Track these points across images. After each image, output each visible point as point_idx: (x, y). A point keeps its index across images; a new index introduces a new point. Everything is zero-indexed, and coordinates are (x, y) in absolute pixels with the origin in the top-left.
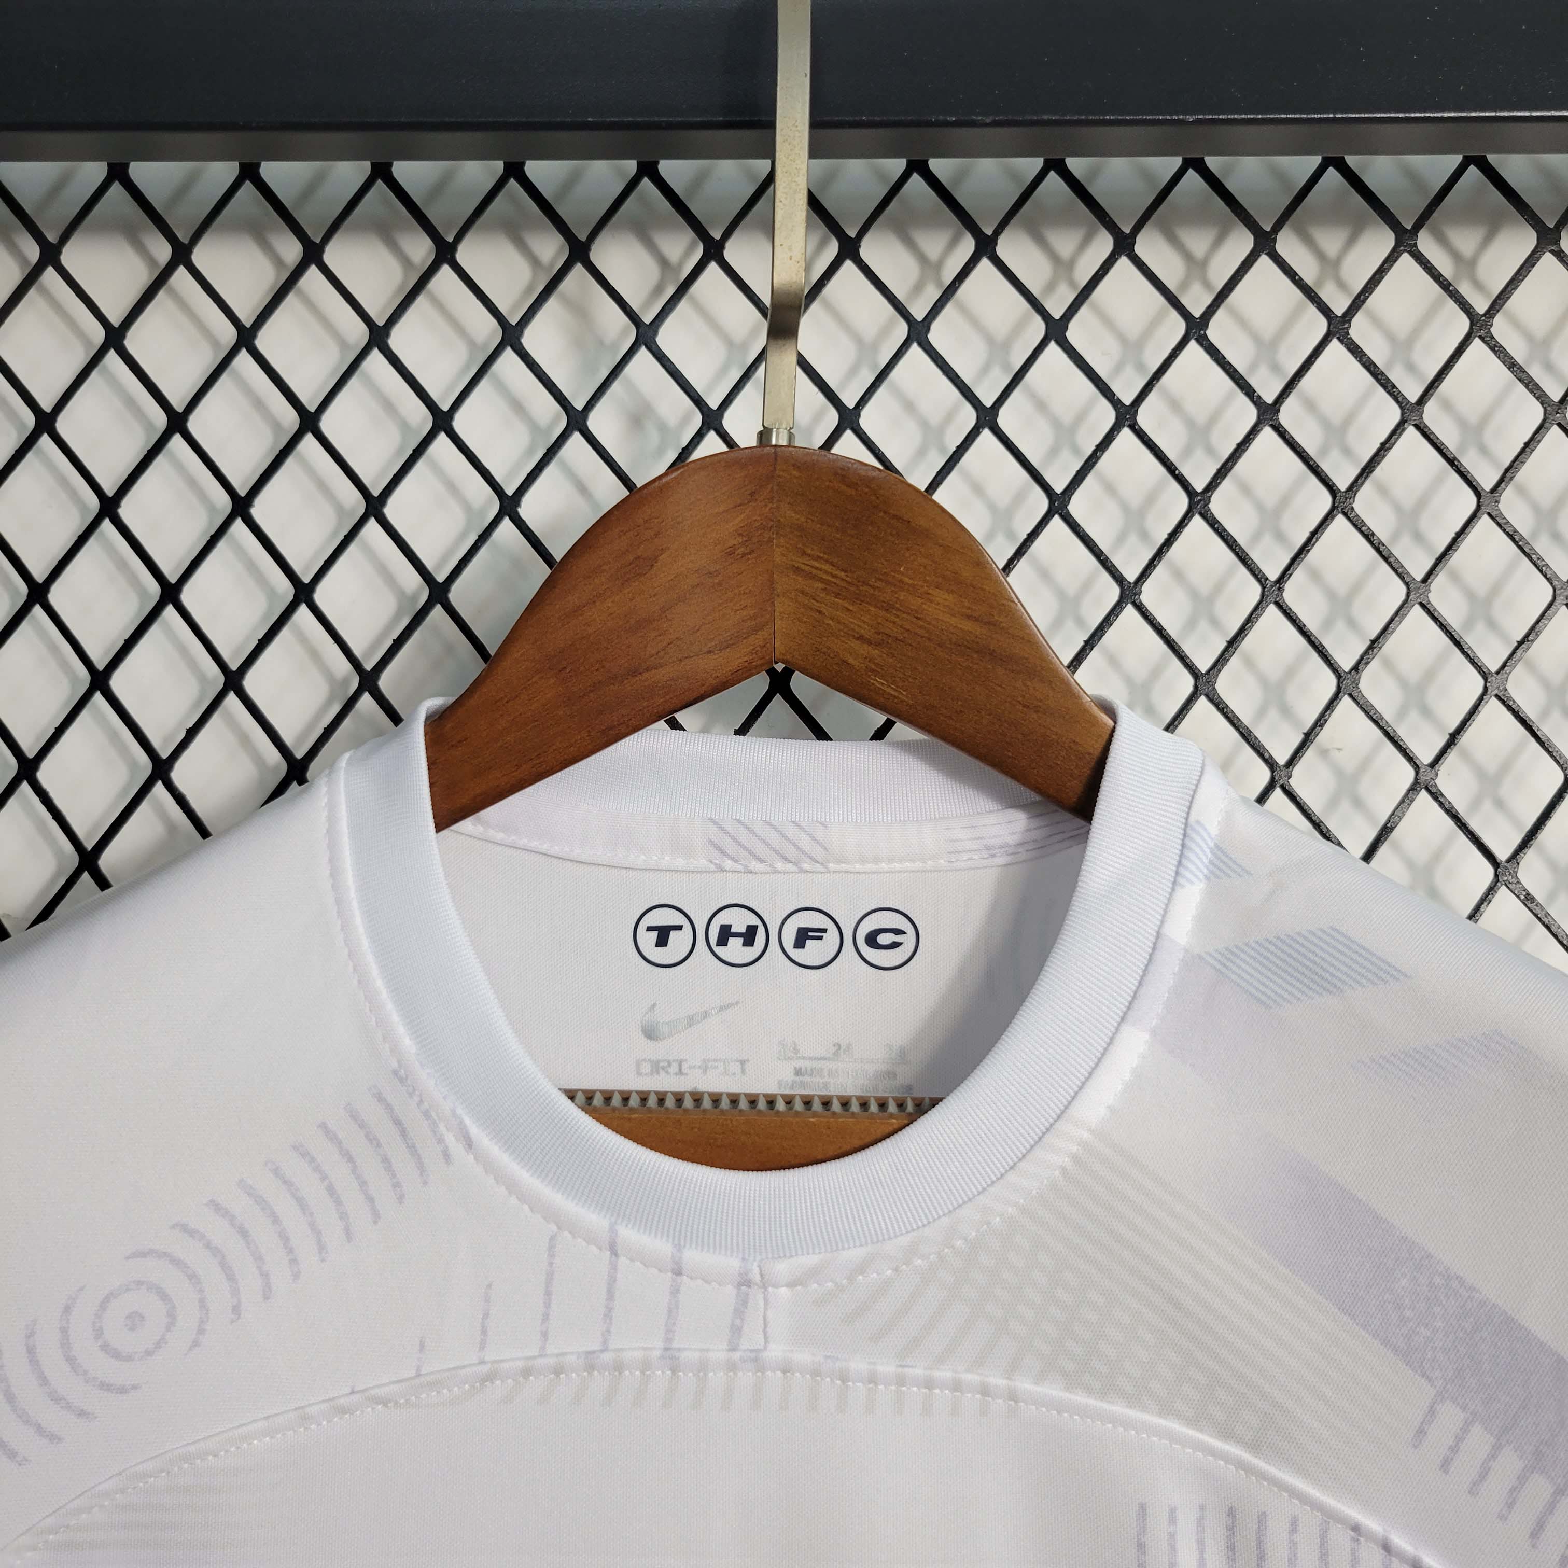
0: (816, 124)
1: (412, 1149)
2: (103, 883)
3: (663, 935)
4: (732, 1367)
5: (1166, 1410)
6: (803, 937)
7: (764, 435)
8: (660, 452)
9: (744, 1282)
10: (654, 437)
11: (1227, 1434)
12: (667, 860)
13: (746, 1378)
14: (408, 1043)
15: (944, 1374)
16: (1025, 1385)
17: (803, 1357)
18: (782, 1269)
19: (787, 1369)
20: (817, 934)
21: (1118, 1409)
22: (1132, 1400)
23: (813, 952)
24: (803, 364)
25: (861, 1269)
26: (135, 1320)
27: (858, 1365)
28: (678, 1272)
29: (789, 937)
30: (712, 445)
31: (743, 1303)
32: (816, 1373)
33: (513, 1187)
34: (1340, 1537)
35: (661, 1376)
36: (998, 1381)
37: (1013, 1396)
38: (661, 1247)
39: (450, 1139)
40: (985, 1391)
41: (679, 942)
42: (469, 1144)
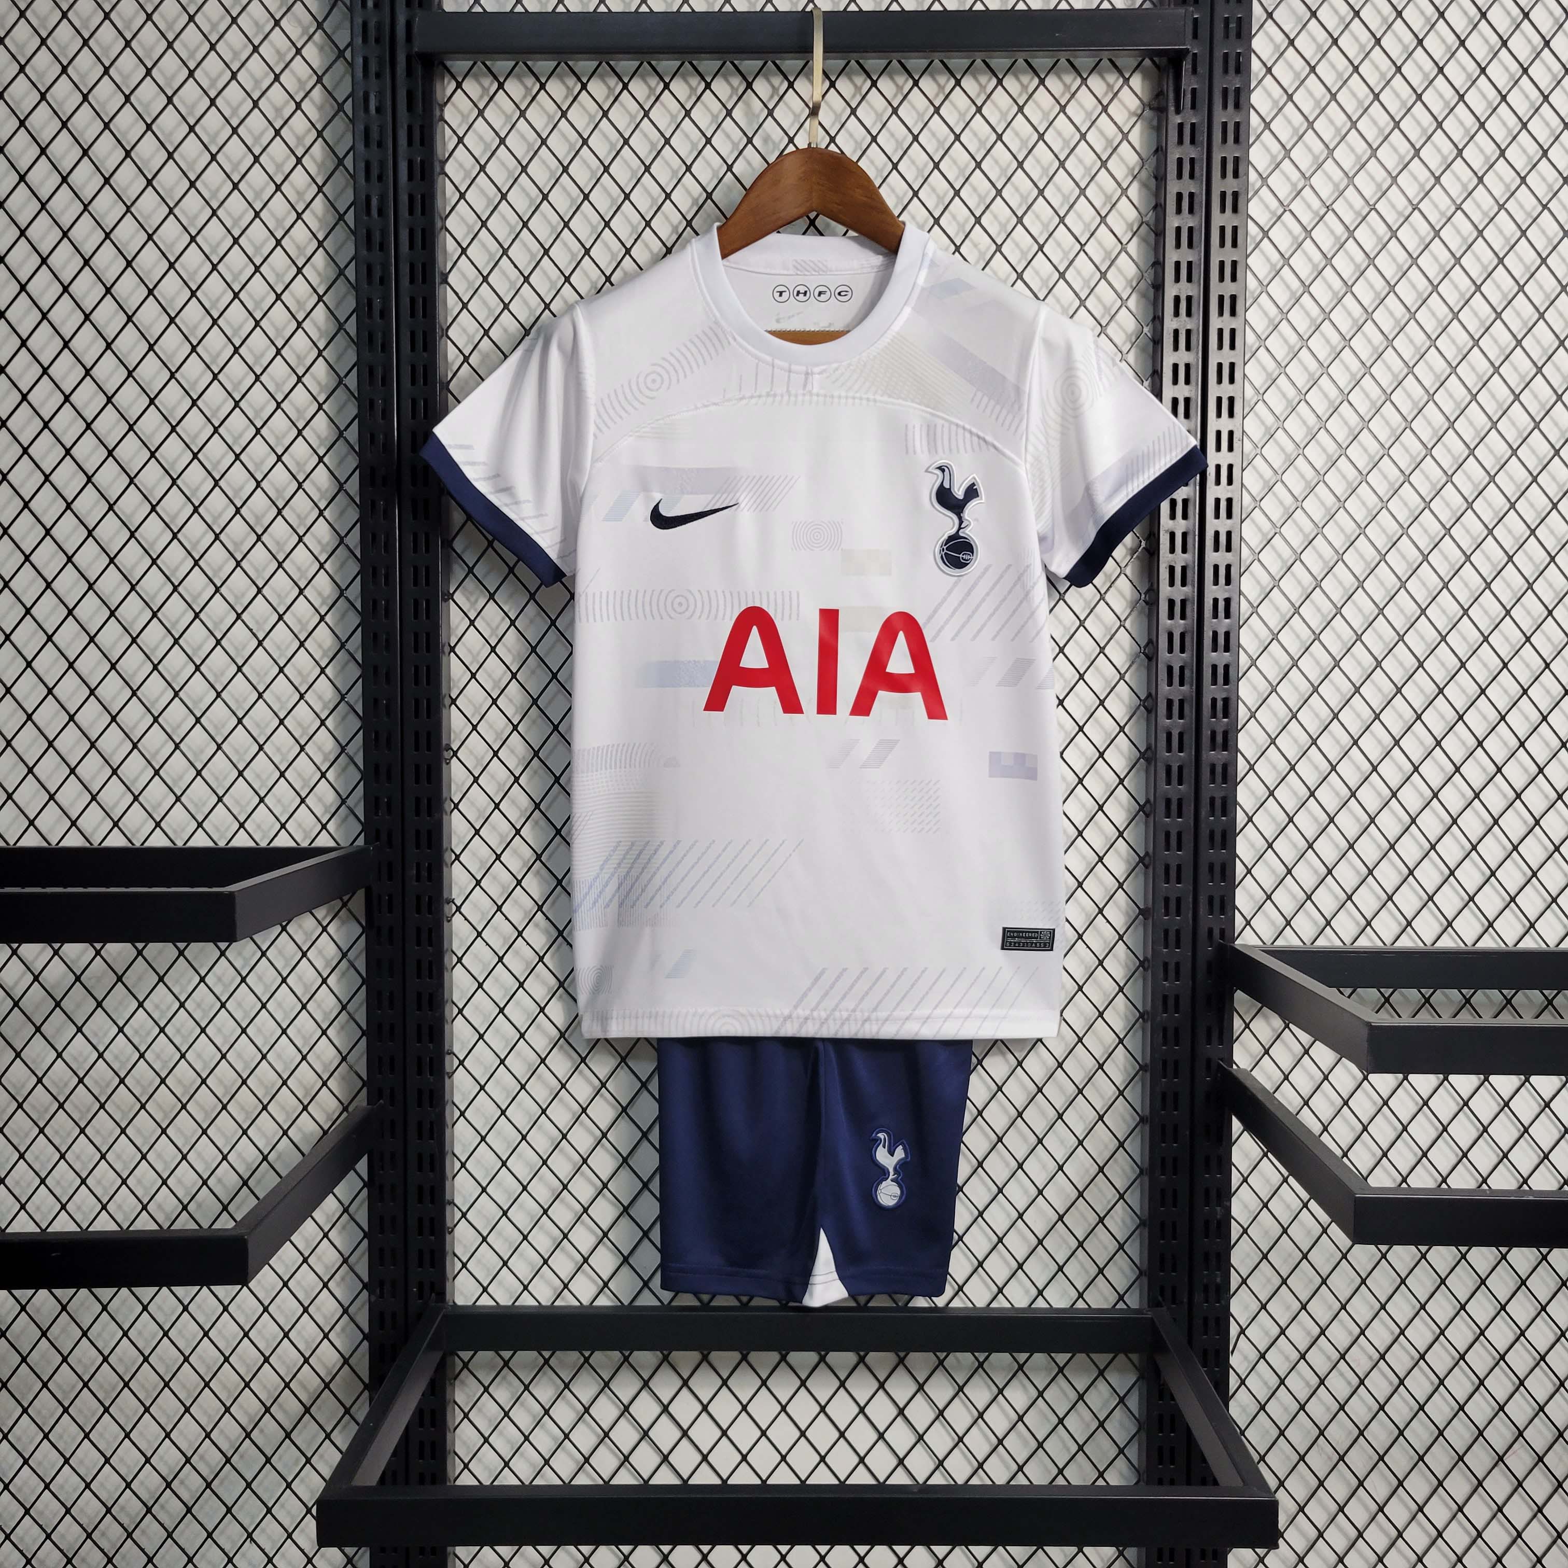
0: (825, 51)
1: (720, 341)
2: (612, 285)
3: (781, 293)
4: (804, 395)
5: (913, 401)
6: (820, 293)
7: (810, 144)
8: (773, 151)
9: (807, 374)
10: (771, 145)
11: (928, 406)
12: (782, 272)
13: (807, 398)
14: (718, 314)
15: (858, 395)
16: (878, 397)
17: (822, 392)
18: (816, 370)
19: (818, 395)
20: (824, 292)
21: (900, 401)
22: (904, 399)
23: (823, 297)
24: (820, 124)
25: (837, 369)
26: (654, 381)
27: (836, 394)
28: (790, 371)
29: (816, 294)
30: (791, 148)
31: (806, 379)
32: (825, 396)
33: (747, 351)
34: (954, 428)
35: (786, 398)
36: (871, 397)
37: (875, 401)
38: (785, 365)
39: (730, 339)
40: (868, 400)
41: (785, 295)
42: (735, 340)
